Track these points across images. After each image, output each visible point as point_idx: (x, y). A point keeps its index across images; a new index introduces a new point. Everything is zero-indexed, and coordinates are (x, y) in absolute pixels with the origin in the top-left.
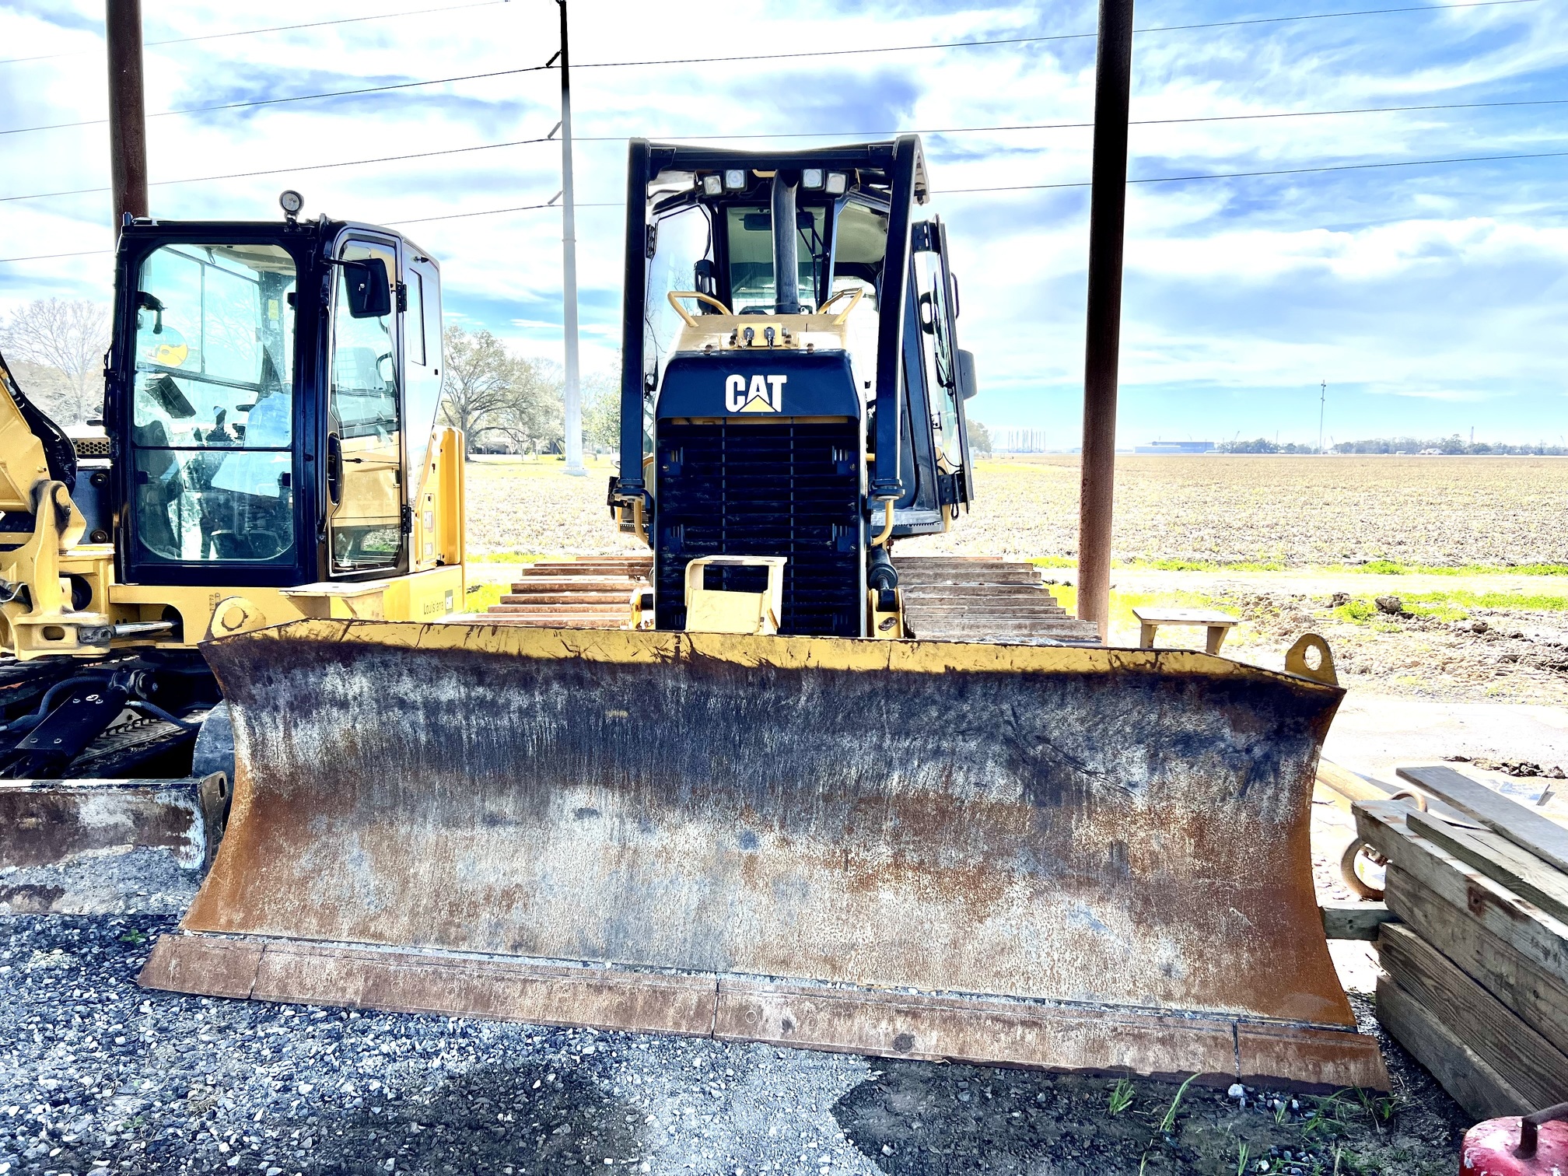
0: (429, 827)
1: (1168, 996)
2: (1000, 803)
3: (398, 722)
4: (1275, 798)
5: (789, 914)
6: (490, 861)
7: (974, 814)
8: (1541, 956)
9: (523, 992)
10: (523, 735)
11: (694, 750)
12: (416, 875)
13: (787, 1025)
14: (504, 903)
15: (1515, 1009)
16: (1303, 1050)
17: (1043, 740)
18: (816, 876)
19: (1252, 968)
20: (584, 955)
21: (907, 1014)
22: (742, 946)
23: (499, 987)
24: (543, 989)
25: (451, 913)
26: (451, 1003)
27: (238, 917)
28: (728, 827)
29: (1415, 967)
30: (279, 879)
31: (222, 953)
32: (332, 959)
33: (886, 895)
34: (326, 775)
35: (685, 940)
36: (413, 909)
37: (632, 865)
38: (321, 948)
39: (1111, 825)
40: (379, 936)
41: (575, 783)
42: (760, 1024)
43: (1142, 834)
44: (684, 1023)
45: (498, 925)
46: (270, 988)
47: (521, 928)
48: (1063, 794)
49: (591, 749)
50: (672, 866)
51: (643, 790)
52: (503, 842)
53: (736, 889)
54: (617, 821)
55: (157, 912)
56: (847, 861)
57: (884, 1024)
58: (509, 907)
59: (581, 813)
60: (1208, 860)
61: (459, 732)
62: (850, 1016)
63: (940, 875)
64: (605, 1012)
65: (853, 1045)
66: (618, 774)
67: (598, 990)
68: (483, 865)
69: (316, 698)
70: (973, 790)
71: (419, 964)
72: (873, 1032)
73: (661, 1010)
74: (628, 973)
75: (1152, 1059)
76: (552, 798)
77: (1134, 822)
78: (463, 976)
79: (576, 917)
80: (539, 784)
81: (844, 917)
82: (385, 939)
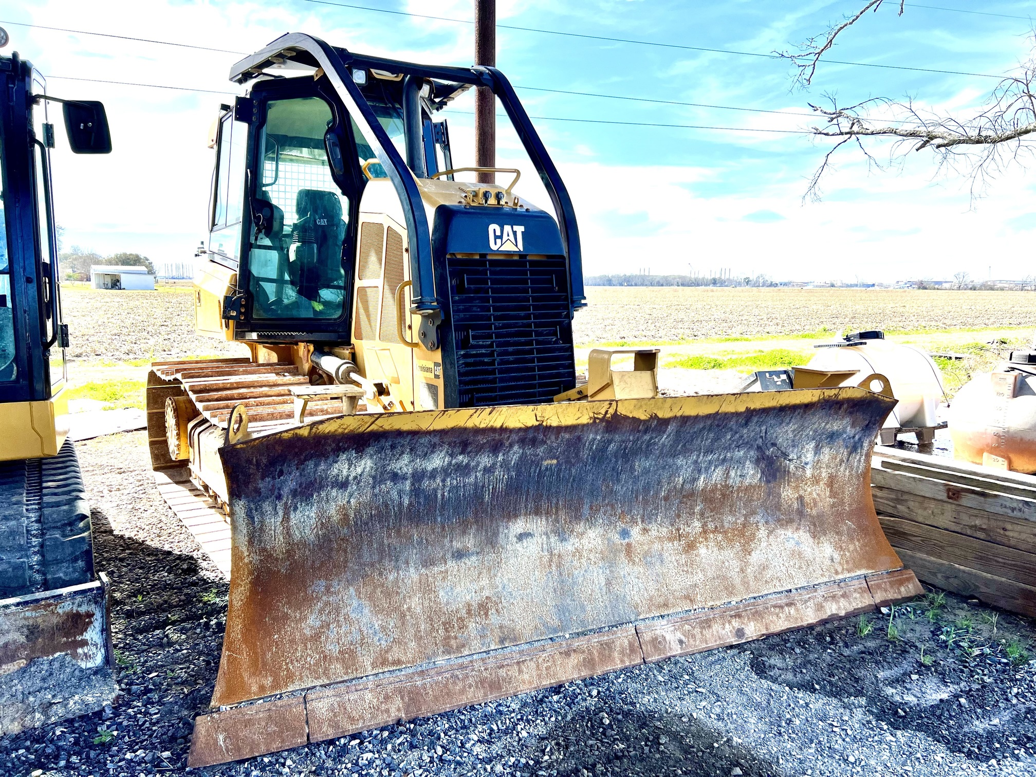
0: (412, 570)
1: (837, 573)
2: (750, 485)
3: (388, 492)
4: (859, 461)
5: (658, 575)
6: (463, 585)
7: (738, 493)
8: (1009, 511)
9: (520, 671)
10: (483, 486)
11: (593, 480)
12: (409, 609)
13: (681, 642)
14: (482, 613)
15: (989, 539)
16: (892, 584)
17: (774, 445)
18: (665, 548)
19: (861, 549)
20: (550, 633)
21: (735, 616)
22: (639, 602)
23: (502, 672)
24: (532, 665)
25: (446, 630)
26: (474, 695)
27: (268, 681)
28: (612, 527)
29: (905, 534)
30: (292, 641)
31: (266, 714)
32: (367, 691)
33: (702, 551)
34: (321, 547)
35: (606, 606)
36: (416, 635)
37: (559, 566)
38: (355, 685)
39: (797, 488)
40: (399, 662)
41: (516, 516)
42: (667, 646)
43: (809, 490)
44: (626, 659)
45: (483, 629)
46: (324, 729)
47: (501, 627)
48: (778, 474)
49: (528, 490)
50: (583, 561)
51: (560, 513)
52: (469, 569)
53: (624, 568)
54: (544, 537)
55: (78, 713)
56: (679, 535)
57: (727, 625)
58: (486, 614)
59: (521, 537)
60: (835, 498)
61: (436, 492)
62: (709, 626)
63: (725, 532)
64: (577, 667)
65: (718, 643)
66: (544, 505)
67: (567, 654)
68: (458, 589)
69: (320, 482)
70: (738, 479)
71: (438, 674)
72: (724, 632)
73: (610, 656)
74: (581, 638)
75: (842, 607)
76: (501, 530)
77: (806, 484)
78: (474, 673)
79: (534, 610)
80: (492, 521)
81: (686, 569)
82: (404, 663)
